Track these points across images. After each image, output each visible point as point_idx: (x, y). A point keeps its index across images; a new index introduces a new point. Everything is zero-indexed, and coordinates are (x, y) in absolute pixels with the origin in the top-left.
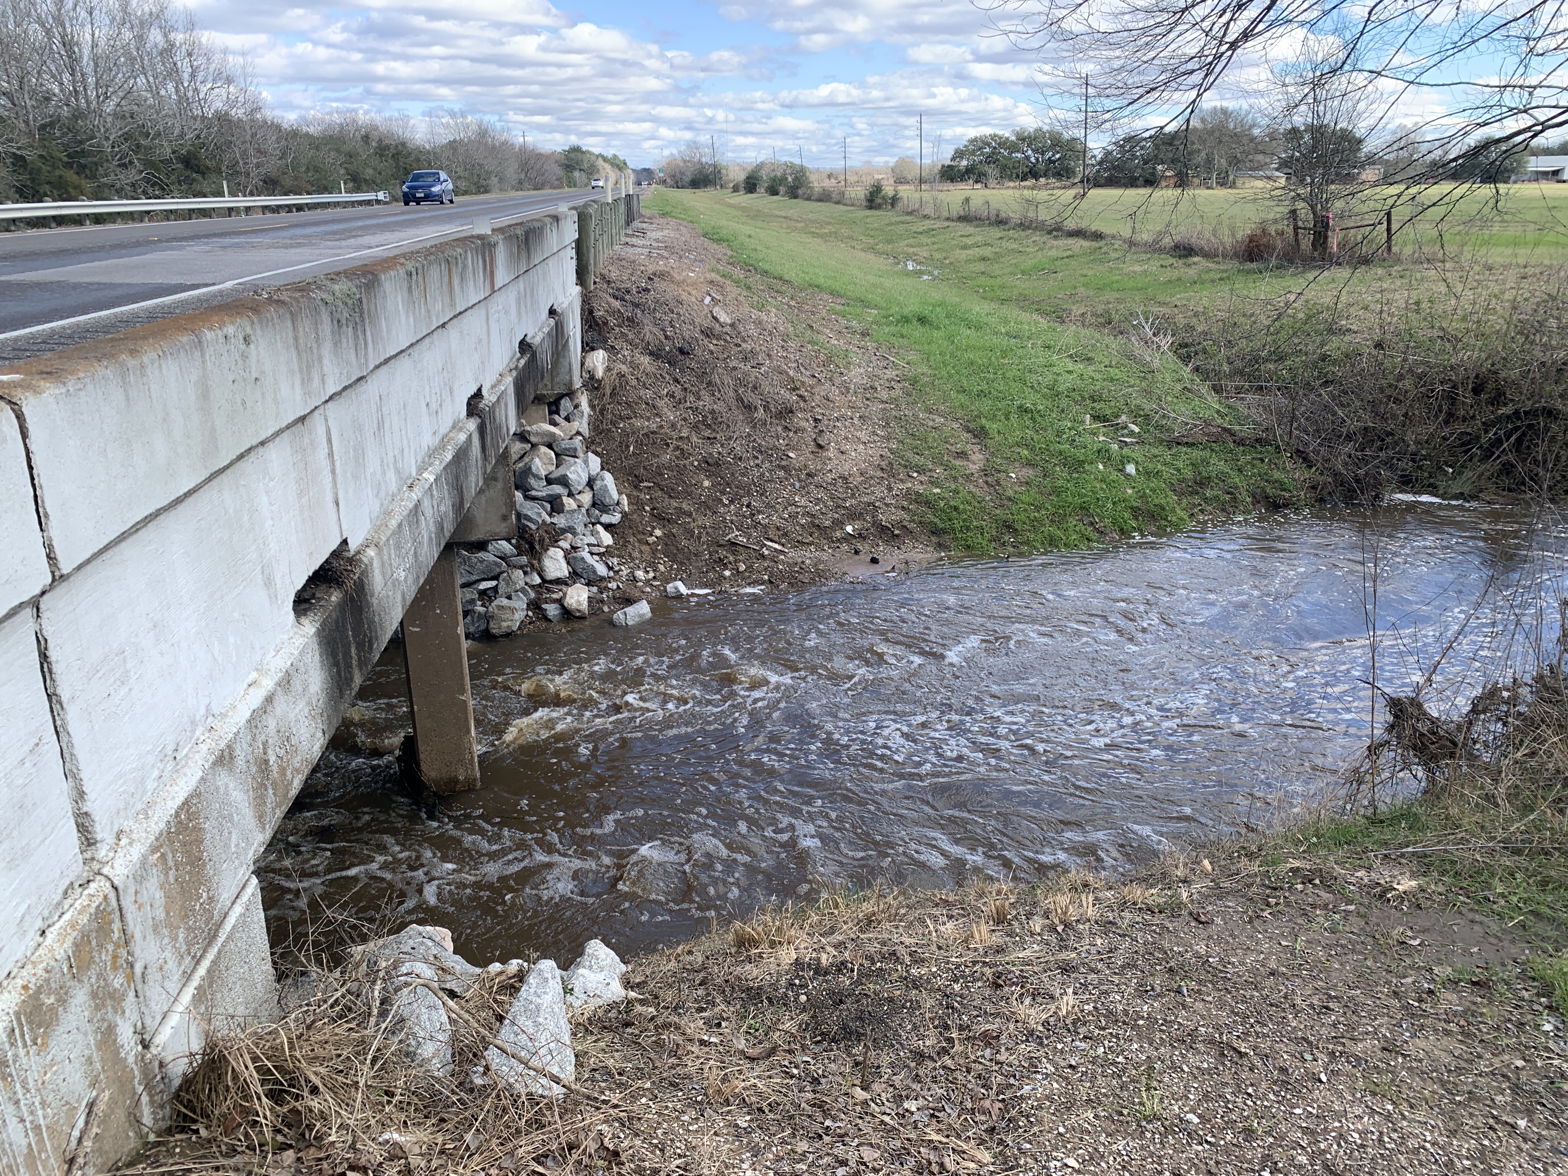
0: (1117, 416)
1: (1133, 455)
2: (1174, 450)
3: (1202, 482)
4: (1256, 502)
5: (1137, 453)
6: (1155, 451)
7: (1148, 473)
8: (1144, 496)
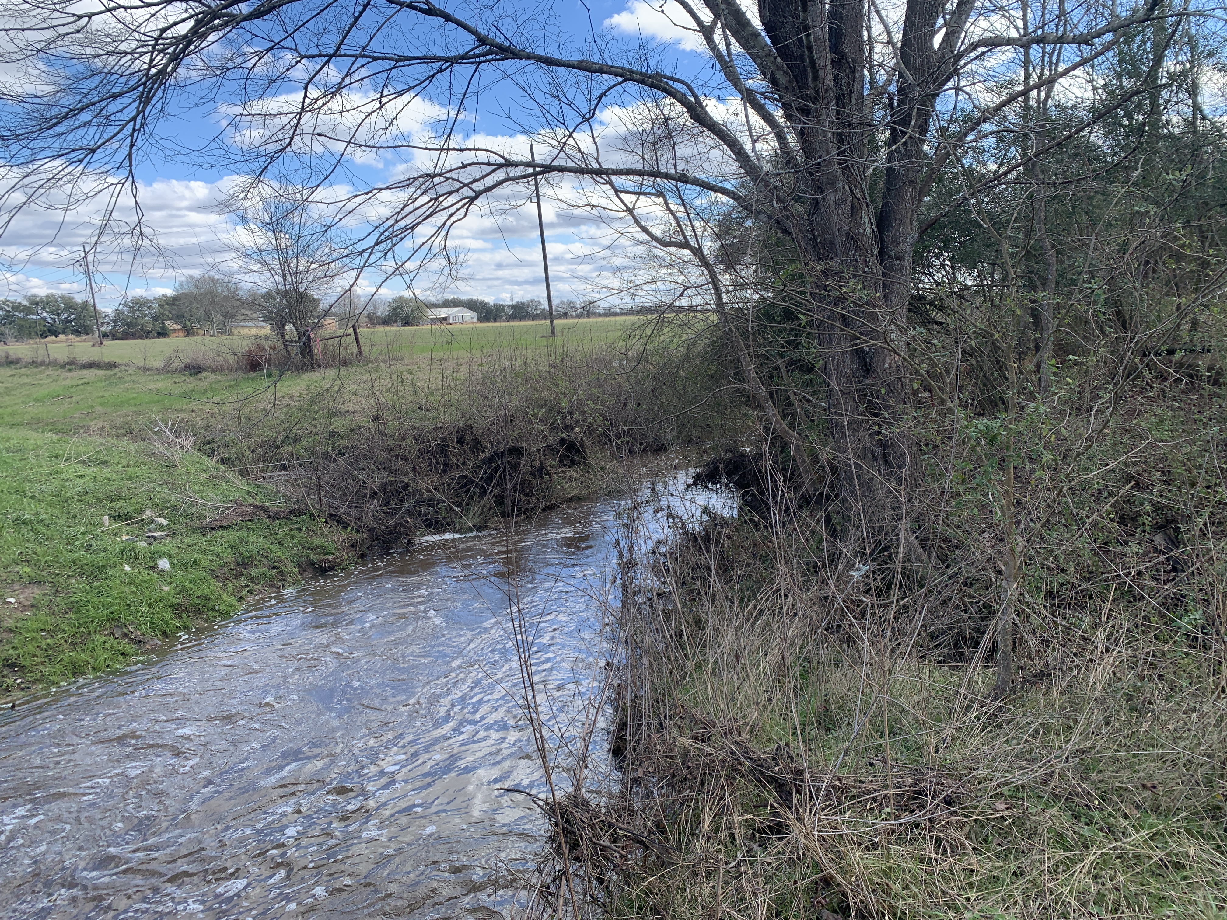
0: (141, 512)
1: (164, 549)
2: (209, 536)
3: (245, 563)
4: (302, 571)
5: (169, 545)
6: (190, 541)
7: (184, 565)
8: (183, 591)
